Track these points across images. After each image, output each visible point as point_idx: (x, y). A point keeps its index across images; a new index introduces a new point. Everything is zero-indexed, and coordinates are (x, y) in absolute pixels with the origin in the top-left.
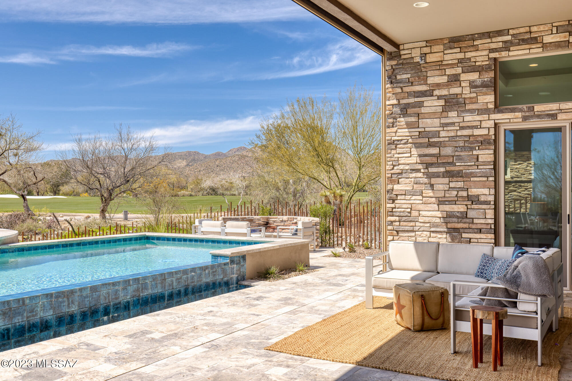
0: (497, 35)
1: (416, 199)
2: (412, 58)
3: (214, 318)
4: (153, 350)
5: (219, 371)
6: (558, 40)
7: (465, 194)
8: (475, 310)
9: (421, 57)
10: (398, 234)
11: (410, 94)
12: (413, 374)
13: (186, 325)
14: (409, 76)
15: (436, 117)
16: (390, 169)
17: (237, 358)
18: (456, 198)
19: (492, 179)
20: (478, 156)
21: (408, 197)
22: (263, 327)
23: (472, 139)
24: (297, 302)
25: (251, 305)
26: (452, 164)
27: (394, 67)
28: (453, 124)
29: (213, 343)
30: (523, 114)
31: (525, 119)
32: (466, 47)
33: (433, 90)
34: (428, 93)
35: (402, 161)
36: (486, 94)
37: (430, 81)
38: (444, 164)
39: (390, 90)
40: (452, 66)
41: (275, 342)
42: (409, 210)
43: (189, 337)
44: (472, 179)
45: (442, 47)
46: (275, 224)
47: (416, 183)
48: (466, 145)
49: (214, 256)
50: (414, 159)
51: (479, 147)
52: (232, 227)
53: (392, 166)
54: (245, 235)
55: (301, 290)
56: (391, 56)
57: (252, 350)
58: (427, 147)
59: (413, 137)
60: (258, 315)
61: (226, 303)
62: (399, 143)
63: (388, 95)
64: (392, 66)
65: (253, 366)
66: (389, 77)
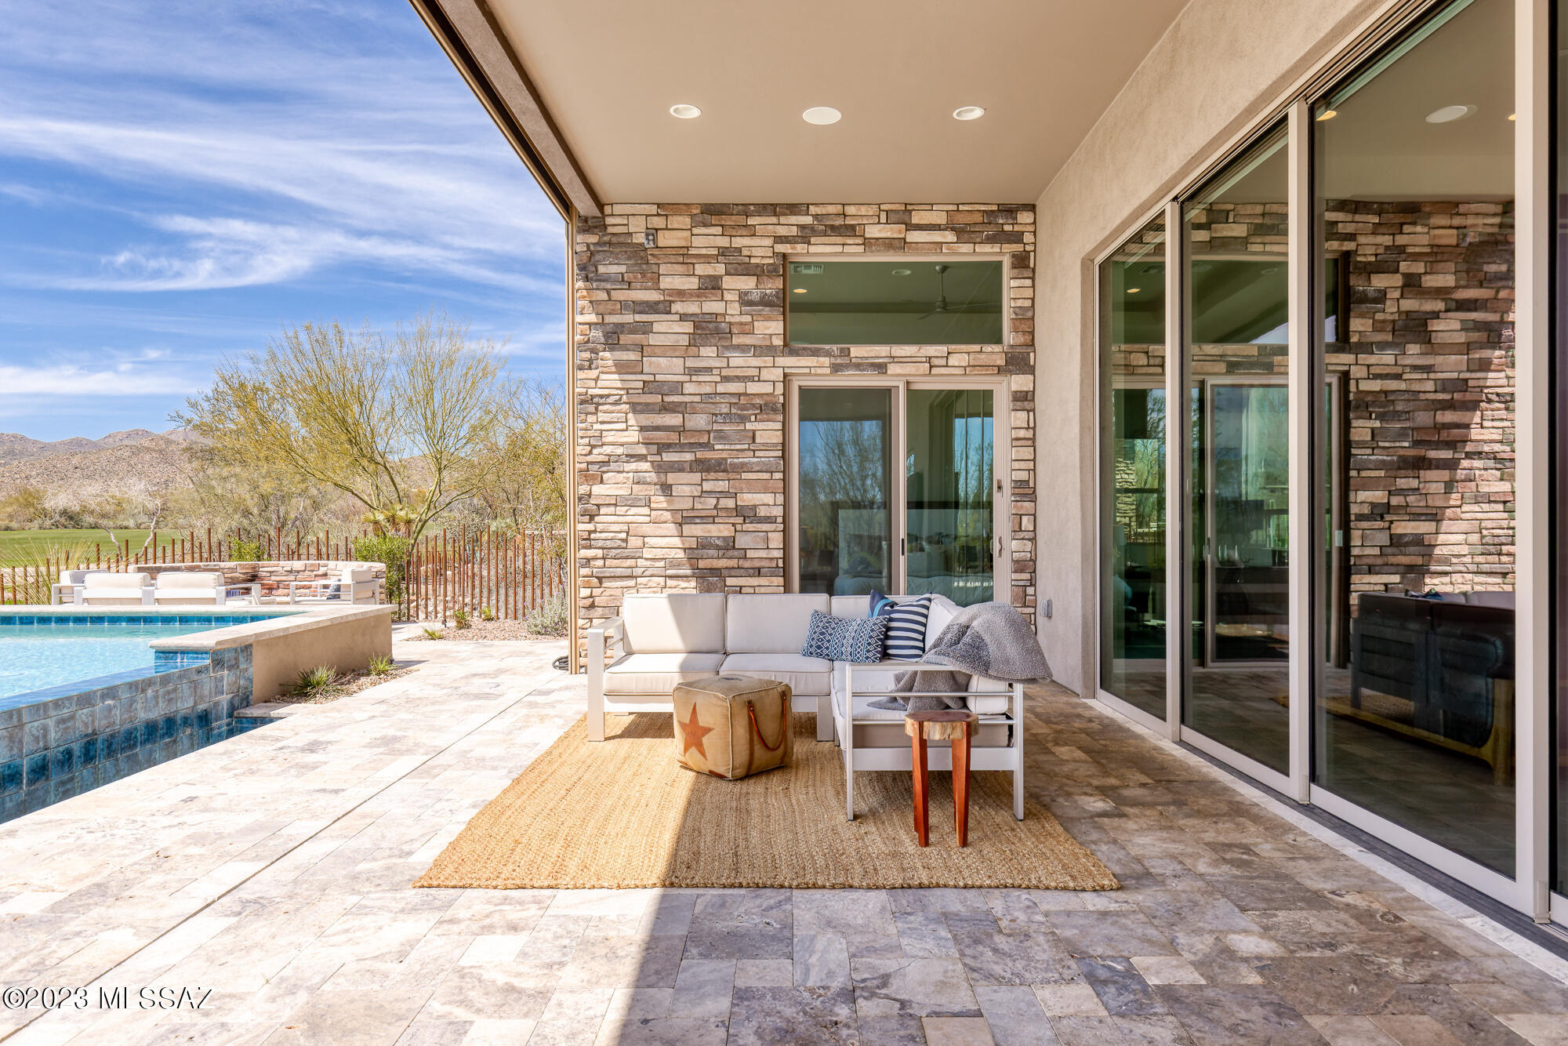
0: (788, 212)
1: (638, 515)
2: (630, 234)
3: (208, 816)
4: (33, 959)
5: (312, 990)
6: (889, 235)
7: (731, 503)
8: (925, 723)
9: (647, 235)
10: (601, 583)
11: (624, 306)
12: (824, 887)
13: (127, 852)
14: (623, 269)
15: (677, 354)
16: (584, 452)
17: (347, 931)
18: (715, 512)
19: (779, 476)
20: (754, 432)
21: (621, 510)
22: (369, 821)
23: (743, 401)
24: (417, 745)
25: (303, 767)
26: (707, 446)
27: (592, 248)
28: (709, 370)
29: (244, 894)
30: (833, 360)
31: (836, 369)
32: (732, 227)
33: (671, 302)
34: (661, 306)
35: (609, 438)
36: (768, 319)
37: (666, 283)
38: (692, 446)
39: (585, 293)
40: (707, 259)
41: (431, 861)
42: (623, 536)
43: (150, 888)
44: (744, 476)
45: (688, 220)
46: (273, 578)
47: (638, 483)
48: (734, 411)
49: (163, 652)
50: (633, 436)
51: (756, 415)
52: (176, 585)
53: (589, 448)
54: (213, 601)
55: (410, 716)
56: (587, 225)
57: (378, 895)
58: (660, 412)
59: (631, 391)
60: (336, 792)
61: (224, 769)
62: (602, 401)
63: (580, 303)
64: (588, 245)
65: (412, 947)
66: (583, 268)
